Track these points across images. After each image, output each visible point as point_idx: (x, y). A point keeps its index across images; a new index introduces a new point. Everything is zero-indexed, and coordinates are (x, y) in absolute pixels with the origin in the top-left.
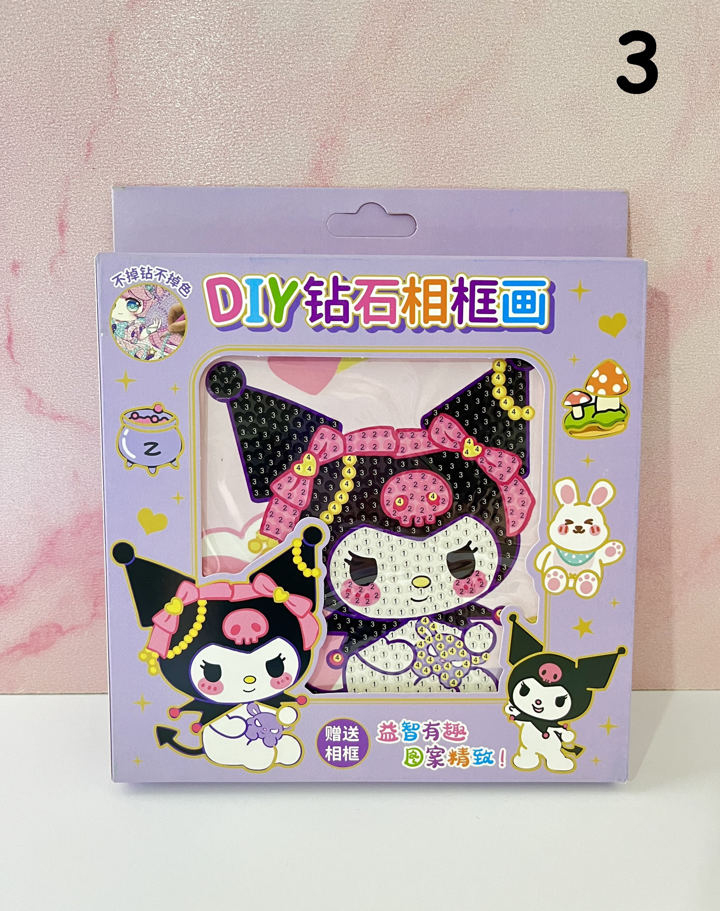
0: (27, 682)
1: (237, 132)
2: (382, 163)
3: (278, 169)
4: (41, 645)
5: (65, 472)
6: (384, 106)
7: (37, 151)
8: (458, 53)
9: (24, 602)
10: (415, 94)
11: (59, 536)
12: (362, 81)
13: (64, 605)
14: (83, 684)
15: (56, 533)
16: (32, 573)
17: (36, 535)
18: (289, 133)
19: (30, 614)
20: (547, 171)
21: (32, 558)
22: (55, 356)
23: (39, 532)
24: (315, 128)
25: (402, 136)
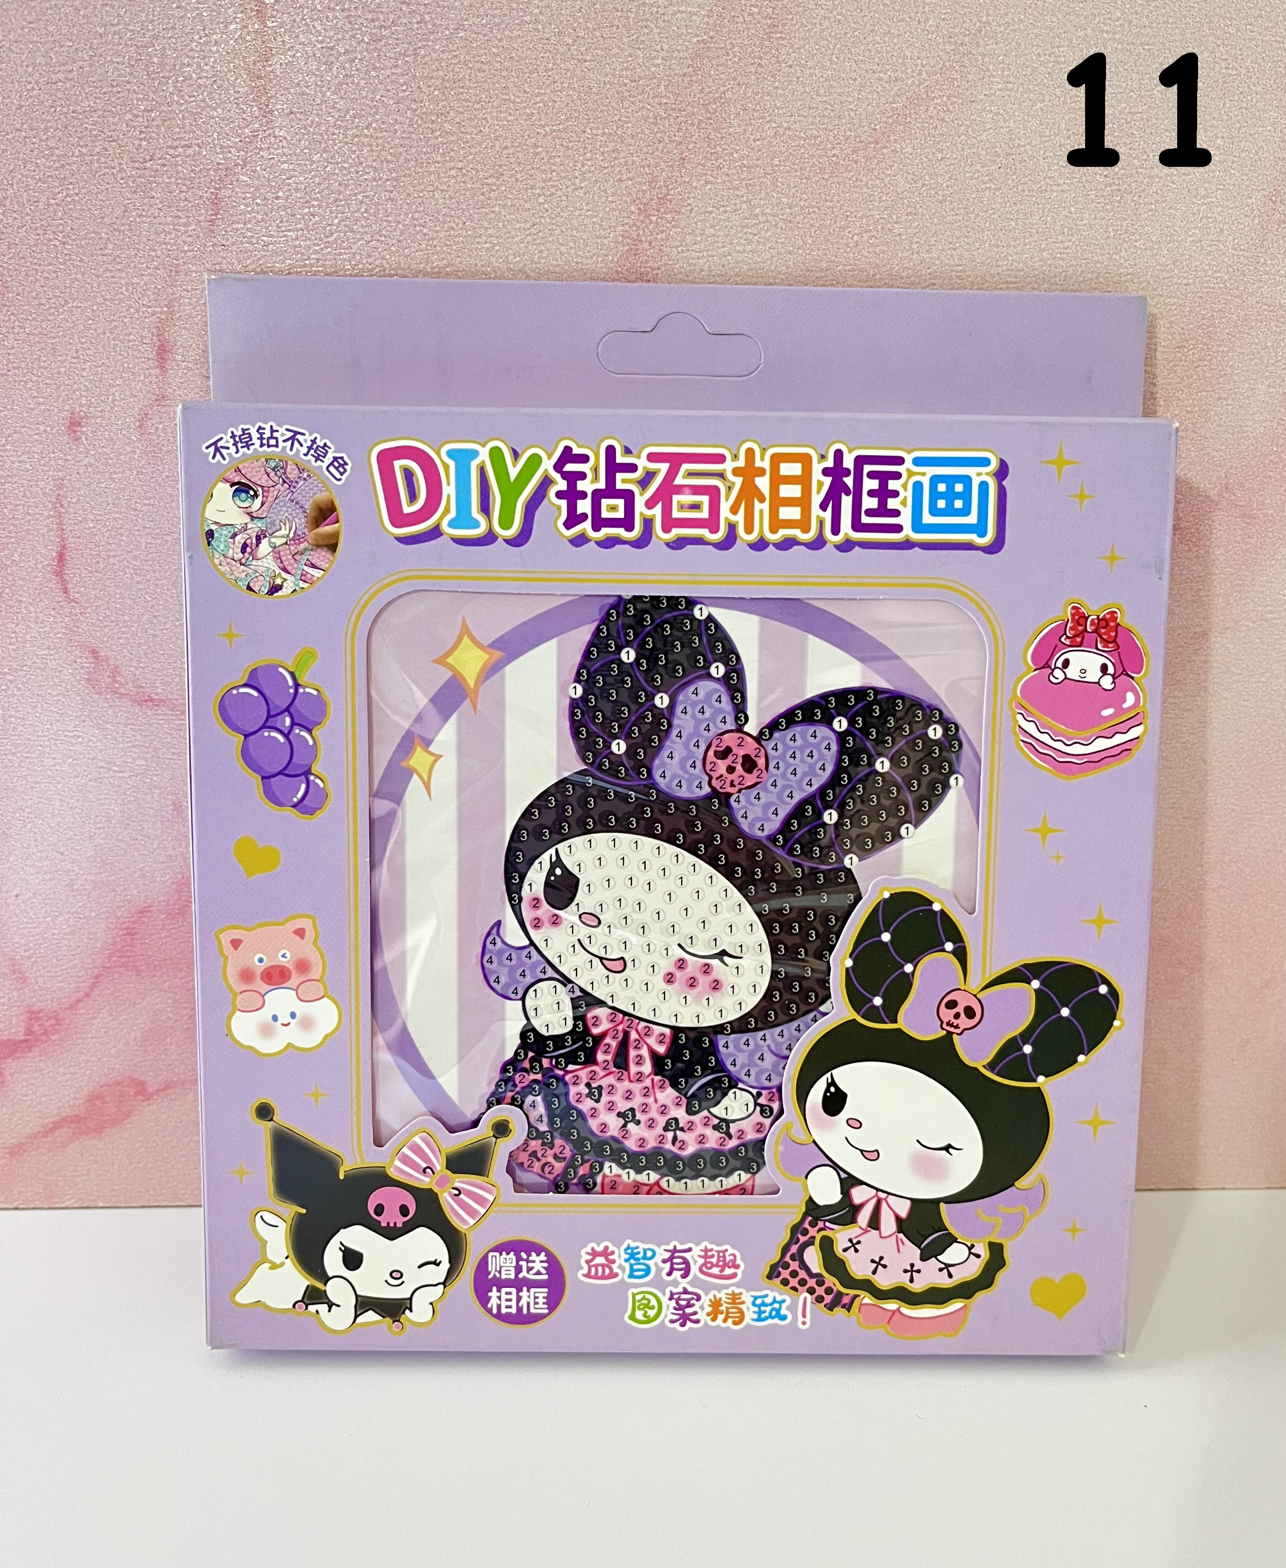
0: (80, 1185)
1: (488, 184)
2: (749, 244)
3: (561, 253)
4: (107, 1118)
5: (157, 801)
6: (754, 140)
7: (118, 212)
8: (889, 48)
9: (77, 1039)
10: (810, 119)
11: (146, 920)
12: (717, 95)
13: (151, 1044)
14: (183, 1189)
15: (142, 912)
16: (93, 986)
17: (103, 916)
18: (582, 188)
19: (87, 1061)
20: (1041, 263)
21: (93, 959)
22: (145, 589)
23: (107, 912)
24: (629, 179)
25: (787, 196)
